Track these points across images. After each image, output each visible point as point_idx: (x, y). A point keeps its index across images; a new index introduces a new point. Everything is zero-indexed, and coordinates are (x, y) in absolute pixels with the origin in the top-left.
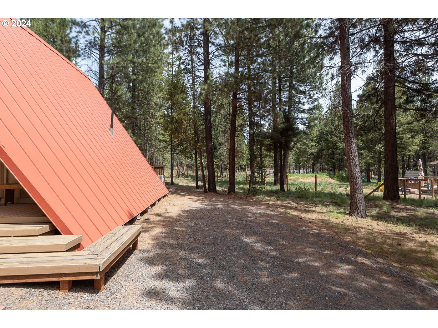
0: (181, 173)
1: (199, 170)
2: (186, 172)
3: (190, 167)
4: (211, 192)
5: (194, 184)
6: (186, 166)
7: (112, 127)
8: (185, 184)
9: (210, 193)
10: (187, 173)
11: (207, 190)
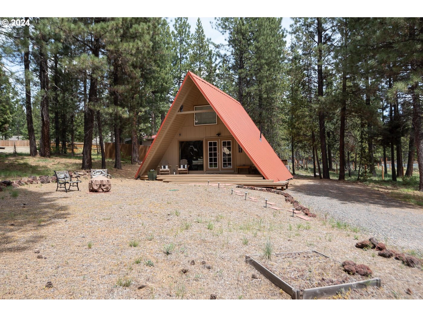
0: (300, 166)
1: (321, 163)
2: (305, 166)
3: (310, 160)
4: (326, 178)
5: (312, 175)
6: (306, 159)
7: (261, 137)
8: (304, 175)
9: (324, 179)
10: (307, 166)
11: (322, 177)
